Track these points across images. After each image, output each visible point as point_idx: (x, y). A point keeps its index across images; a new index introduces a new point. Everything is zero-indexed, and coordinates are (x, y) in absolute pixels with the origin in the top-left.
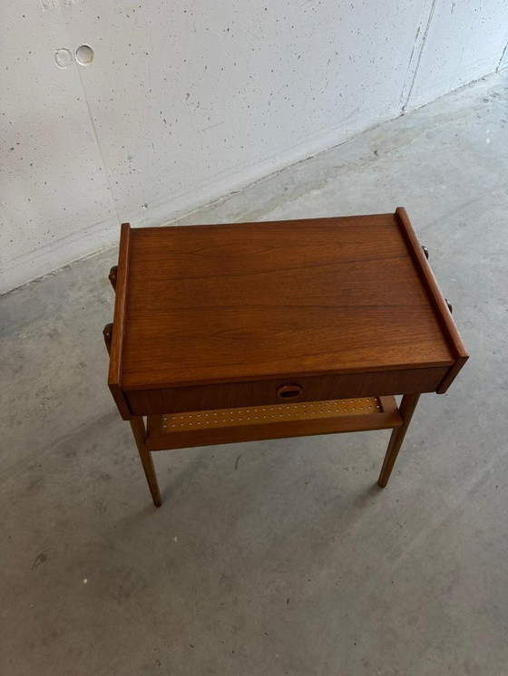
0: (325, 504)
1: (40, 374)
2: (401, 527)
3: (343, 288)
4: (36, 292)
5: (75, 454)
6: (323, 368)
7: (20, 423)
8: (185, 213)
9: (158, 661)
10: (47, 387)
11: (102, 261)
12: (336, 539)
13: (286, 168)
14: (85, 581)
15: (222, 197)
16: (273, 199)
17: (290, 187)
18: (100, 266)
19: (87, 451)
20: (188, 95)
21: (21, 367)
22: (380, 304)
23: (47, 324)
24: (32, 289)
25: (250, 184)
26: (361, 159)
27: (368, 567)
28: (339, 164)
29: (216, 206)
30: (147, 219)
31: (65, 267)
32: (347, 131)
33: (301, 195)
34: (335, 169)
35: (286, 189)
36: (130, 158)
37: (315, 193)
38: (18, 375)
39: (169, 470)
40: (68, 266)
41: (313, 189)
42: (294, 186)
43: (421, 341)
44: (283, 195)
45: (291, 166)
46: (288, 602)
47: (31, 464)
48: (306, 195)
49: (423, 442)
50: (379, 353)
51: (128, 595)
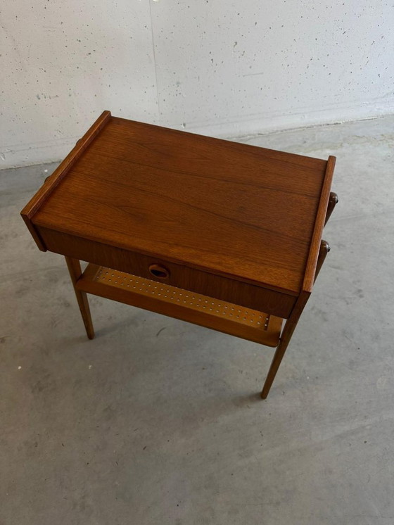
0: (210, 391)
2: (262, 435)
3: (242, 205)
5: (56, 281)
6: (184, 259)
9: (36, 443)
12: (205, 420)
13: (313, 126)
14: (20, 368)
15: (250, 135)
17: (309, 141)
19: (64, 283)
20: (236, 43)
22: (265, 227)
26: (382, 135)
27: (218, 454)
28: (361, 135)
32: (379, 109)
33: (315, 150)
34: (355, 138)
35: (305, 142)
39: (111, 317)
41: (327, 148)
42: (312, 142)
43: (278, 267)
44: (300, 146)
45: (317, 126)
46: (144, 449)
47: (27, 277)
48: (319, 151)
49: (317, 378)
50: (237, 263)
51: (40, 389)
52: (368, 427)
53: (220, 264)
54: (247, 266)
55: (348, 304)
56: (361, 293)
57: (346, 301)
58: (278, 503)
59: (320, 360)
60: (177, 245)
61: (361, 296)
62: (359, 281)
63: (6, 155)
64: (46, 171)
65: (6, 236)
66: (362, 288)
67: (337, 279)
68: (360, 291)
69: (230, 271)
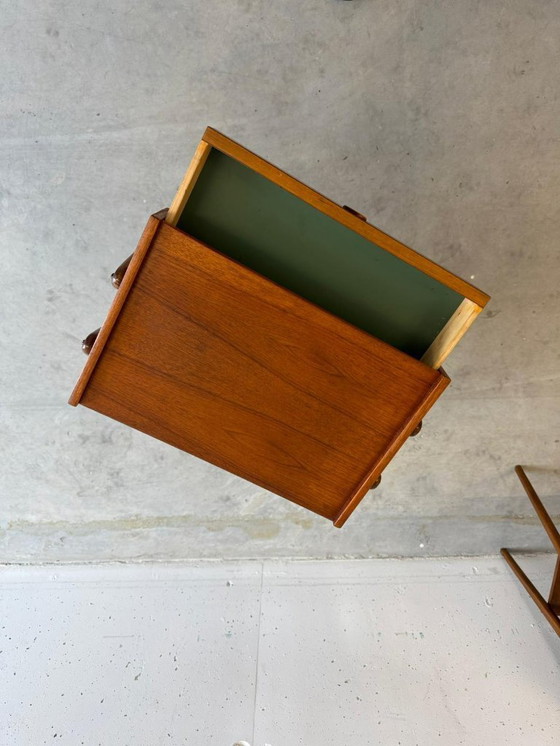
1: (408, 465)
3: (200, 354)
4: (368, 546)
6: (281, 291)
7: (446, 431)
8: (187, 562)
10: (409, 451)
11: (297, 548)
13: (43, 564)
16: (86, 534)
17: (57, 540)
18: (301, 544)
20: (136, 678)
21: (418, 480)
22: (180, 318)
23: (377, 509)
24: (370, 551)
25: (97, 564)
29: (151, 556)
30: (232, 571)
31: (331, 558)
33: (51, 523)
35: (62, 539)
36: (229, 635)
37: (32, 518)
38: (424, 475)
40: (327, 558)
41: (32, 525)
42: (50, 538)
44: (71, 533)
45: (37, 564)
46: (346, 158)
47: (456, 392)
48: (45, 520)
49: (134, 199)
50: (223, 273)
51: (451, 247)
52: (90, 130)
53: (242, 277)
54: (212, 267)
55: (71, 285)
56: (50, 296)
57: (72, 289)
58: (213, 71)
59: (125, 219)
60: (284, 311)
61: (51, 292)
62: (47, 313)
63: (472, 573)
64: (422, 546)
65: (478, 455)
66: (46, 303)
67: (74, 321)
68: (50, 300)
69: (233, 264)
